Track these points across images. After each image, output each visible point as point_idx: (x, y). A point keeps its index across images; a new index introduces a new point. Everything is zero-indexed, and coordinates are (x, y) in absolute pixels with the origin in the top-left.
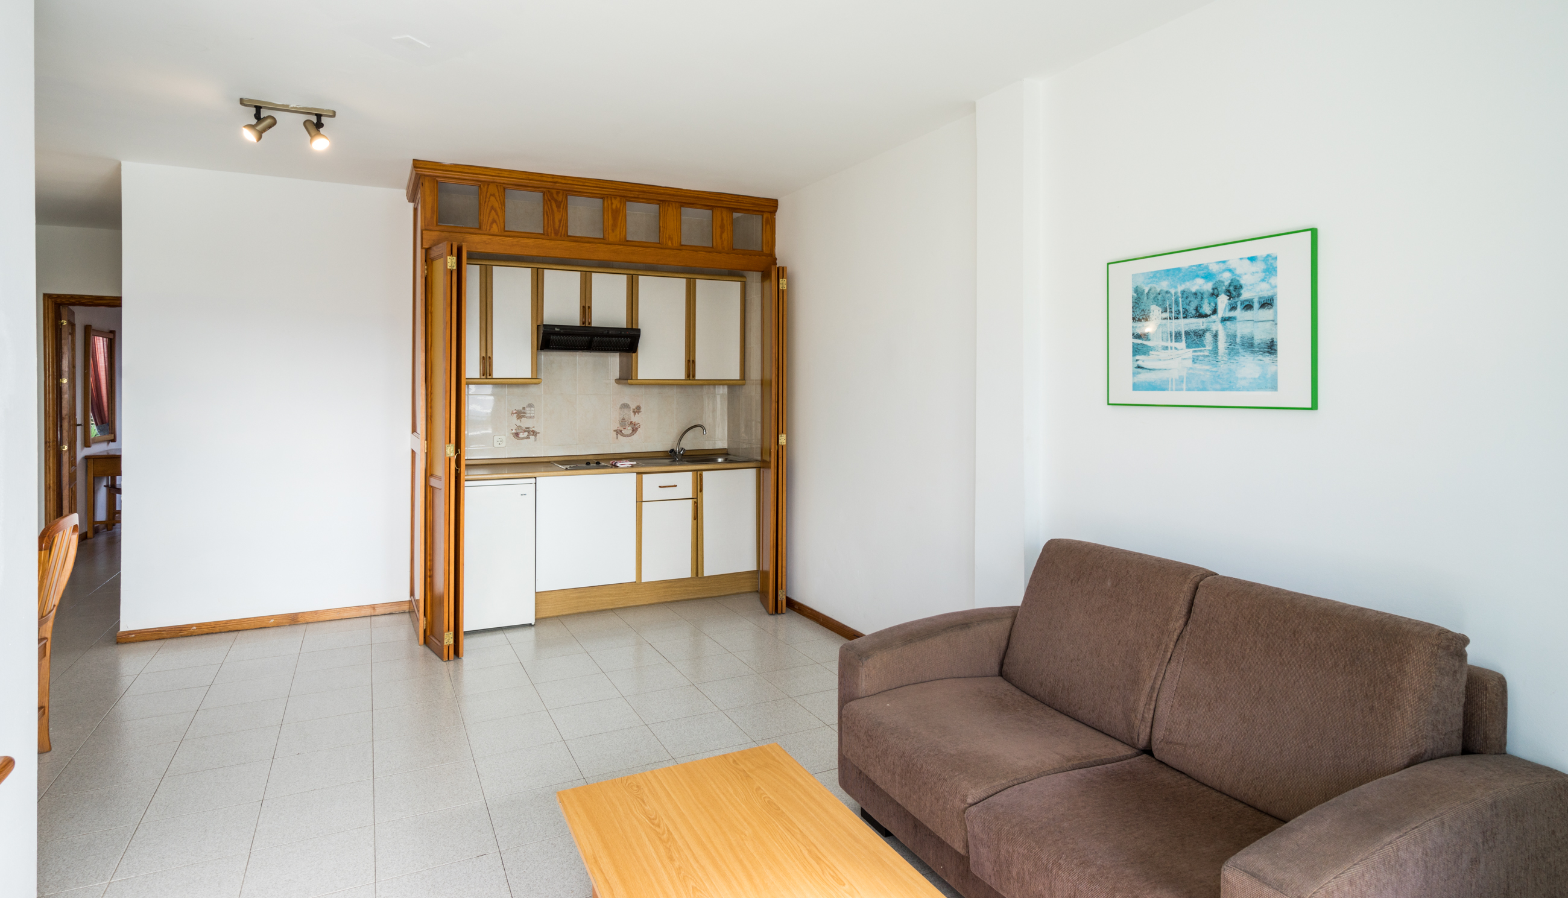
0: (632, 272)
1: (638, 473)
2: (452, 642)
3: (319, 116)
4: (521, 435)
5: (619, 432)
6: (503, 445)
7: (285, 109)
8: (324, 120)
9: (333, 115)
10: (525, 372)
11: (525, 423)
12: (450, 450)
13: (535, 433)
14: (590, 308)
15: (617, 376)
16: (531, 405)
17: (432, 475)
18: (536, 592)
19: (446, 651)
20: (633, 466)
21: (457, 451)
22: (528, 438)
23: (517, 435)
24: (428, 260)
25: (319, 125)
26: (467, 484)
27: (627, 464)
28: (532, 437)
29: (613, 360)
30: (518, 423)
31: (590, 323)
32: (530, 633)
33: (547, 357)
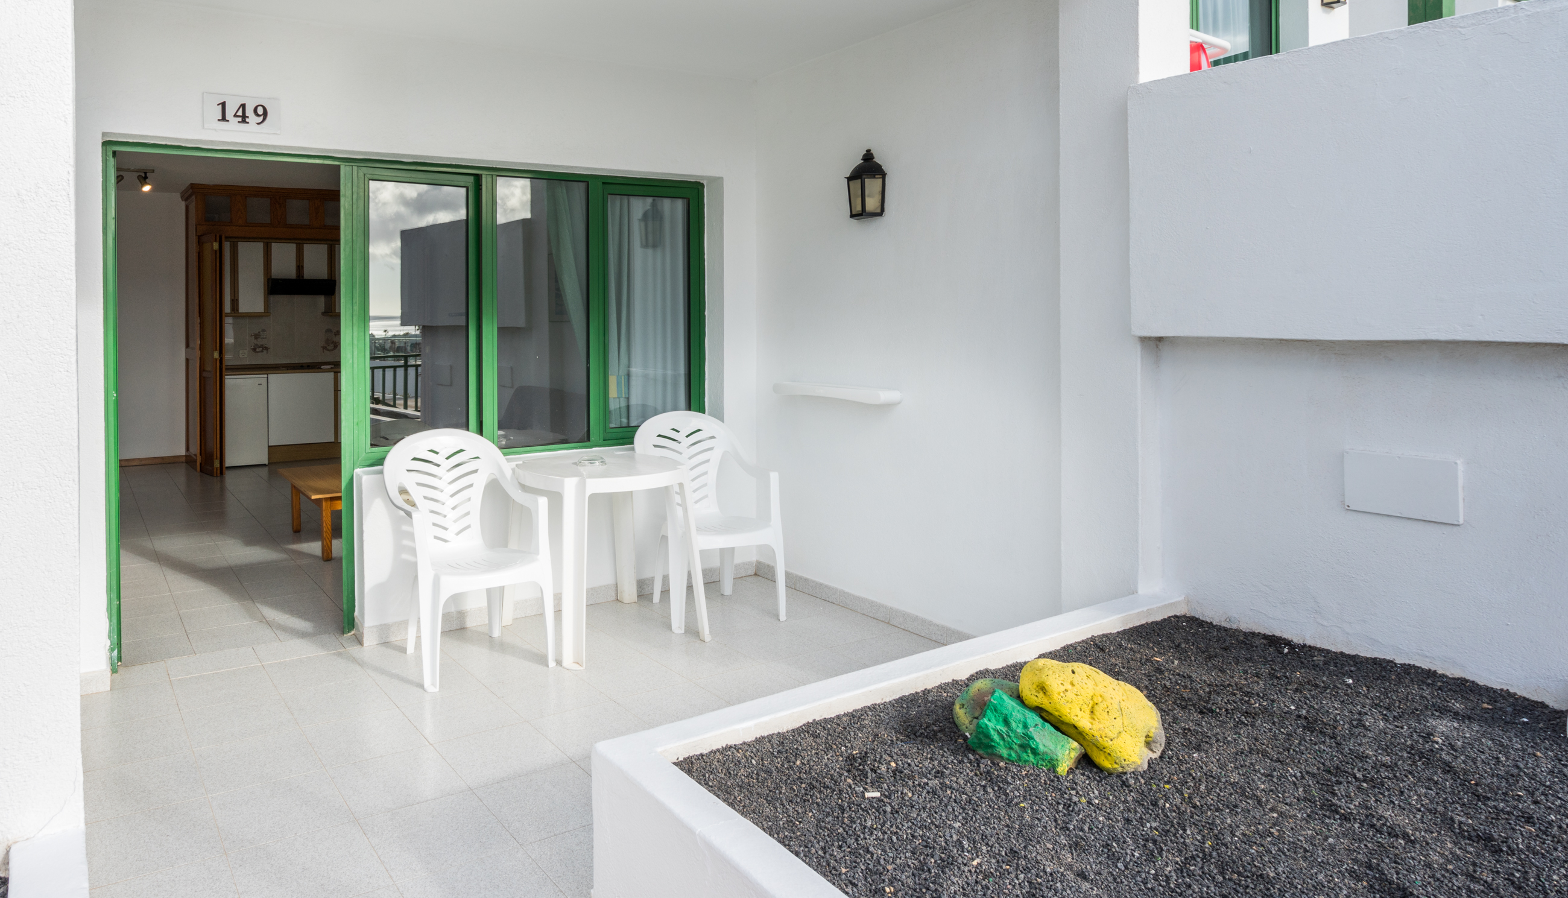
0: (331, 243)
1: (335, 372)
2: (218, 465)
3: (146, 173)
4: (258, 350)
5: (324, 348)
6: (246, 356)
7: (128, 170)
8: (148, 175)
9: (153, 171)
10: (259, 308)
11: (260, 342)
12: (216, 355)
13: (267, 349)
14: (303, 267)
15: (323, 309)
16: (264, 330)
17: (204, 371)
18: (269, 447)
19: (215, 470)
20: (332, 368)
21: (220, 356)
22: (262, 351)
23: (254, 350)
24: (200, 243)
25: (146, 178)
26: (226, 377)
27: (328, 367)
28: (265, 351)
29: (321, 300)
30: (255, 342)
31: (303, 277)
32: (265, 470)
33: (273, 298)
